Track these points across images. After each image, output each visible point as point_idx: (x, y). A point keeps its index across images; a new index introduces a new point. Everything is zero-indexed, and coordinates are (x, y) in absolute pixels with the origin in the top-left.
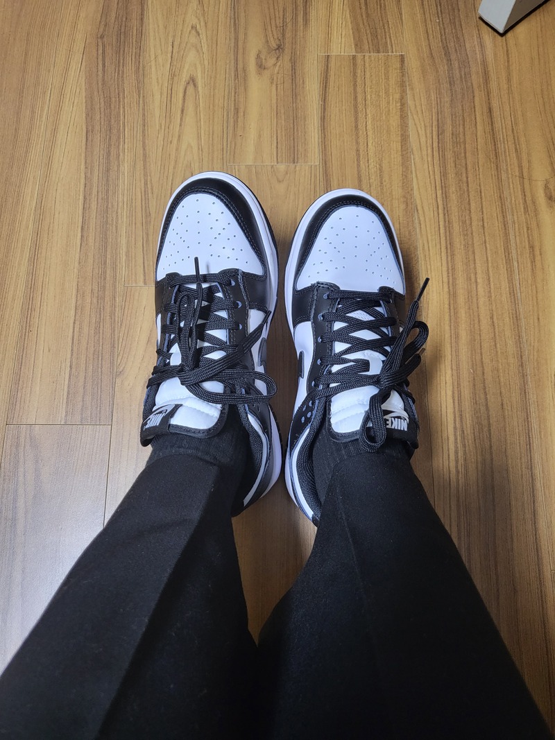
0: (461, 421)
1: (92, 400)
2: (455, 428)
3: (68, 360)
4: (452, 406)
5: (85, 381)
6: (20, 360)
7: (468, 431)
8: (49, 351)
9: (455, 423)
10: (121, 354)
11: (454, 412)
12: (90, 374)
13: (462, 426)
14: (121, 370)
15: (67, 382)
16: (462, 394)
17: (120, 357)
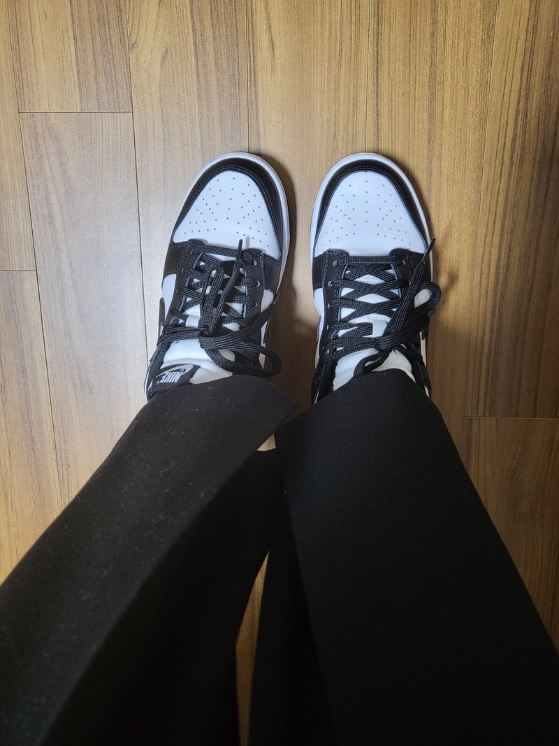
0: (526, 103)
1: (107, 81)
2: (517, 111)
3: (70, 29)
4: (518, 83)
5: (94, 57)
6: (16, 30)
7: (533, 114)
8: (46, 17)
9: (518, 104)
10: (130, 20)
11: (520, 90)
12: (99, 47)
13: (526, 108)
14: (133, 42)
15: (74, 59)
16: (534, 66)
17: (130, 25)
